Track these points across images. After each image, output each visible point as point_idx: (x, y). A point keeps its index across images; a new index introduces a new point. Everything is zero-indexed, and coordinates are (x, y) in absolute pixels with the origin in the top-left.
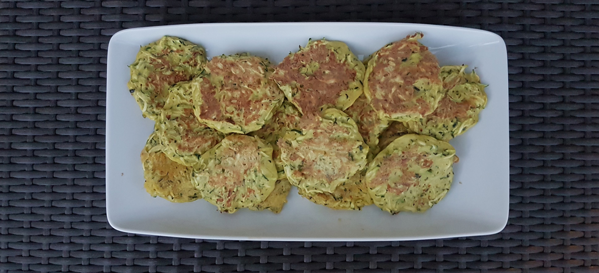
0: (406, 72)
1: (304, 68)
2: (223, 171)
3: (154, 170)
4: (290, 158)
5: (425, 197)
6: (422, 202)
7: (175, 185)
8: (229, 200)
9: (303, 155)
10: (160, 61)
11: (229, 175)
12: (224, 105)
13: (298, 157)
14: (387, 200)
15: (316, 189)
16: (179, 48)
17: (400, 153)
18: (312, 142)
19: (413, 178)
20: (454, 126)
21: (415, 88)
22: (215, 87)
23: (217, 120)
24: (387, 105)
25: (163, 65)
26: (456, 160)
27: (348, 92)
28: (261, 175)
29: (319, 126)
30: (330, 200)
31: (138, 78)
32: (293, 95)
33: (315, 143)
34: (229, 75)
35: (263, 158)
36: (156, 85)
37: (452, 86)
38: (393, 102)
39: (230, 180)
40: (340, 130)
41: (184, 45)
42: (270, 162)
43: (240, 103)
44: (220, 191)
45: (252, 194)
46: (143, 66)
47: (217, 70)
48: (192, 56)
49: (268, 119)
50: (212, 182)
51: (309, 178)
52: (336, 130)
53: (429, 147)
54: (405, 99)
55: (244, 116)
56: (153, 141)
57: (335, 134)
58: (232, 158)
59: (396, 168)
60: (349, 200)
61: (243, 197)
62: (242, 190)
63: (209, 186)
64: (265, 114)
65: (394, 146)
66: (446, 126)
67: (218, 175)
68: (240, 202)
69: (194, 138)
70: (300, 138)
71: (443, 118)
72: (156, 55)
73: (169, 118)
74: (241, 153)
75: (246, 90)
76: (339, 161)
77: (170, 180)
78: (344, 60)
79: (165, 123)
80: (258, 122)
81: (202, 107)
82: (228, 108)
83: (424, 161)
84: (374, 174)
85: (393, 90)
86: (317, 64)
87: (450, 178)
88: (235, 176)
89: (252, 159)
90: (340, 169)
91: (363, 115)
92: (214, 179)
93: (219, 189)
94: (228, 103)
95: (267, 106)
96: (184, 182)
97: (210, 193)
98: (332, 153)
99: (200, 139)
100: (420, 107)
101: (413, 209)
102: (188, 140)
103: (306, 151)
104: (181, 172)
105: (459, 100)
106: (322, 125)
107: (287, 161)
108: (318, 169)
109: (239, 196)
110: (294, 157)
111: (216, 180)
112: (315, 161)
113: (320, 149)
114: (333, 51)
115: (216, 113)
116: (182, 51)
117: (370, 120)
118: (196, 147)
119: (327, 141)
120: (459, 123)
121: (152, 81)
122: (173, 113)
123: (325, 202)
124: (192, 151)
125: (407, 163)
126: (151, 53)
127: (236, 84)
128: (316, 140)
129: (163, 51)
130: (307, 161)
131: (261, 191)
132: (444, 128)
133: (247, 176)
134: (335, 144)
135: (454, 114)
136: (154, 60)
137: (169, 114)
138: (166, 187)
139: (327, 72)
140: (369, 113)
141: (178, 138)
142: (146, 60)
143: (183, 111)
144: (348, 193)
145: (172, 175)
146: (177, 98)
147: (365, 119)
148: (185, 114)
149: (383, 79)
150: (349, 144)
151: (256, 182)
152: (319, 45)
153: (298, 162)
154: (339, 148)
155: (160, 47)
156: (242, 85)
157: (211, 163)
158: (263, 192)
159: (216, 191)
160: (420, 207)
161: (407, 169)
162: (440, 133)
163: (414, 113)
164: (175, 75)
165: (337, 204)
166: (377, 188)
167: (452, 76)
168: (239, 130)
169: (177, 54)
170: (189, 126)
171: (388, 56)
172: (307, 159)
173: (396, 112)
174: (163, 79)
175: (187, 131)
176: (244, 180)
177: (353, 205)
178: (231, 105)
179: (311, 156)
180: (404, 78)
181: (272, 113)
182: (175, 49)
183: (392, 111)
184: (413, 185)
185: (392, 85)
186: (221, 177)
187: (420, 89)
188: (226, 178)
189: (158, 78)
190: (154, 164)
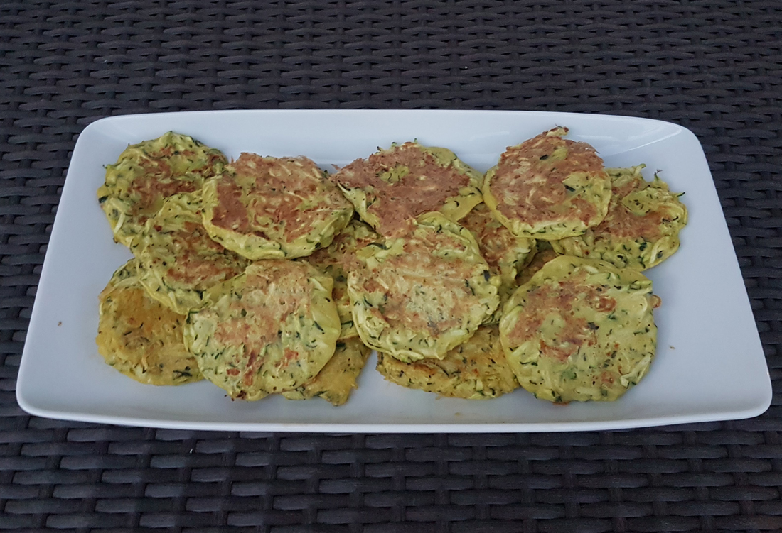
0: (549, 169)
1: (386, 173)
2: (244, 313)
3: (118, 314)
4: (364, 285)
5: (613, 369)
6: (608, 378)
7: (152, 348)
8: (250, 373)
9: (387, 283)
10: (156, 164)
11: (253, 322)
12: (253, 212)
13: (377, 287)
14: (542, 373)
15: (410, 349)
16: (188, 148)
17: (556, 285)
18: (402, 261)
19: (585, 329)
20: (642, 248)
21: (567, 187)
22: (241, 188)
23: (241, 232)
24: (525, 213)
25: (159, 170)
26: (656, 303)
27: (458, 199)
28: (311, 322)
29: (413, 234)
30: (437, 375)
31: (116, 180)
32: (369, 205)
33: (407, 263)
34: (266, 178)
35: (316, 292)
36: (144, 194)
37: (626, 192)
38: (533, 208)
39: (254, 332)
40: (448, 243)
41: (198, 146)
42: (329, 300)
43: (281, 213)
44: (235, 354)
45: (293, 360)
46: (127, 166)
47: (246, 170)
48: (207, 164)
49: (326, 236)
50: (222, 335)
51: (398, 328)
52: (441, 242)
53: (605, 275)
54: (552, 202)
55: (286, 230)
56: (125, 272)
57: (441, 251)
58: (261, 292)
59: (551, 311)
60: (472, 377)
61: (277, 365)
62: (275, 355)
63: (215, 343)
64: (322, 228)
65: (543, 275)
66: (627, 247)
67: (234, 320)
68: (269, 378)
69: (197, 264)
70: (382, 254)
71: (621, 237)
72: (152, 155)
73: (158, 229)
74: (277, 283)
75: (292, 198)
76: (450, 295)
77: (144, 336)
78: (448, 164)
79: (151, 236)
80: (309, 238)
81: (217, 210)
82: (260, 219)
83: (600, 300)
84: (515, 319)
85: (532, 193)
86: (406, 169)
87: (651, 334)
88: (264, 325)
89: (297, 291)
90: (453, 310)
91: (486, 236)
92: (226, 328)
93: (234, 350)
94: (260, 211)
95: (326, 215)
96: (170, 344)
97: (216, 358)
98: (436, 280)
99: (207, 267)
100: (579, 211)
101: (594, 392)
102: (186, 264)
103: (391, 276)
104: (167, 326)
105: (642, 213)
106: (417, 232)
107: (358, 291)
108: (413, 310)
109: (269, 366)
110: (370, 285)
111: (229, 329)
112: (408, 295)
113: (416, 274)
114: (430, 154)
115: (238, 221)
116: (193, 153)
117: (498, 242)
118: (200, 279)
119: (427, 260)
120: (648, 244)
121: (139, 188)
122: (165, 225)
123: (427, 380)
124: (191, 283)
125: (570, 303)
126: (143, 150)
127: (274, 190)
128: (409, 259)
129: (163, 149)
130: (394, 295)
131: (309, 355)
132: (624, 251)
133: (286, 325)
134: (441, 267)
135: (637, 231)
136: (146, 160)
137: (159, 224)
138: (135, 347)
139: (422, 178)
140: (495, 232)
141: (170, 259)
142: (133, 159)
143: (183, 225)
144: (470, 367)
145: (149, 329)
146: (175, 208)
147: (490, 242)
148: (186, 228)
149: (513, 182)
150: (464, 268)
151: (302, 336)
152: (409, 147)
153: (377, 297)
154: (450, 272)
155: (159, 145)
156: (285, 191)
157: (224, 300)
158: (315, 355)
159: (227, 355)
160: (605, 387)
161: (572, 313)
162: (619, 256)
163: (571, 220)
164: (176, 186)
165: (451, 382)
166: (524, 347)
167: (623, 179)
168: (275, 249)
169: (184, 156)
170: (190, 245)
171: (518, 156)
172: (393, 291)
173: (540, 219)
174: (157, 187)
175: (187, 252)
176: (280, 332)
177: (480, 385)
178: (266, 214)
179: (401, 286)
180: (547, 176)
181: (333, 228)
182: (181, 149)
183: (534, 219)
184: (587, 342)
185: (530, 187)
186: (239, 325)
187: (575, 188)
188: (247, 327)
189: (149, 185)
190: (121, 301)
